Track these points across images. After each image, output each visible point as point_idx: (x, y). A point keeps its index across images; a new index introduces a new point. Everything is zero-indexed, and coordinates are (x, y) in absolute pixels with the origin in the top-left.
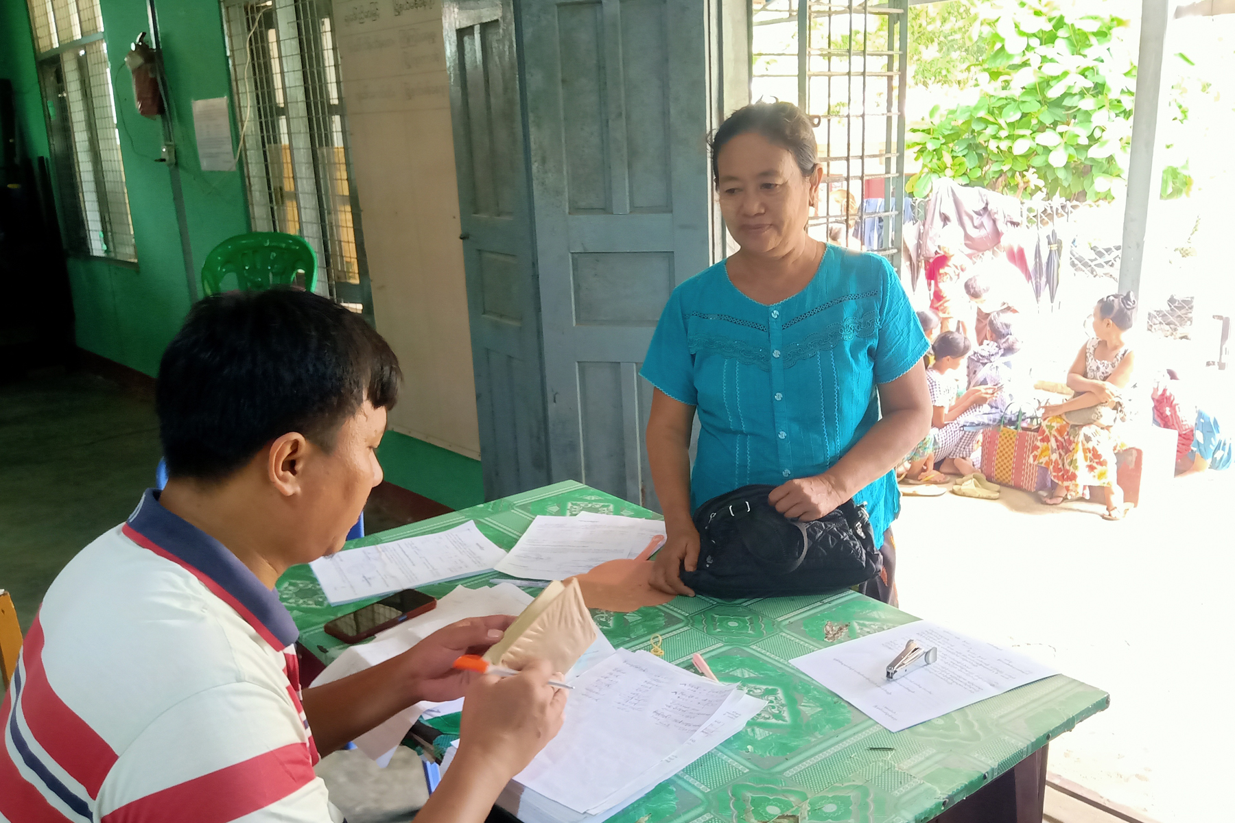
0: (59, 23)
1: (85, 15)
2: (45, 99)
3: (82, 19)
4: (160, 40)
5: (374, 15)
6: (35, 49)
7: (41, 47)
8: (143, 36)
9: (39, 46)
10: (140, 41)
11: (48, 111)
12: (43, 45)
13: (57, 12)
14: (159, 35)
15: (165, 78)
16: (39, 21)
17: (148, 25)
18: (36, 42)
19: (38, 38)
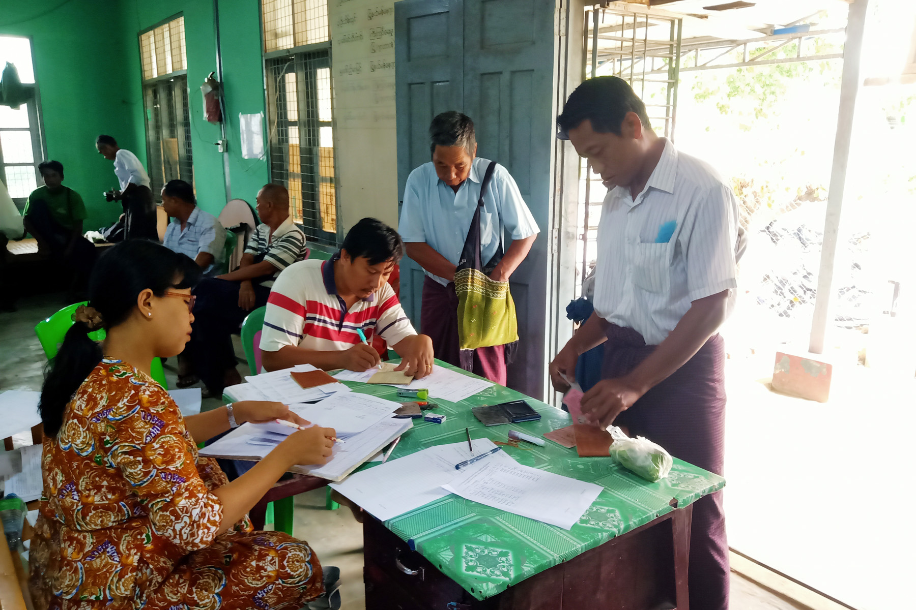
0: (159, 62)
1: (176, 59)
2: (145, 108)
3: (174, 61)
4: (222, 76)
5: (358, 70)
6: (142, 78)
7: (146, 76)
8: (212, 74)
9: (145, 75)
10: (210, 77)
11: (147, 115)
12: (147, 76)
13: (158, 55)
14: (222, 74)
15: (224, 100)
16: (146, 61)
17: (216, 67)
18: (143, 73)
19: (144, 71)
